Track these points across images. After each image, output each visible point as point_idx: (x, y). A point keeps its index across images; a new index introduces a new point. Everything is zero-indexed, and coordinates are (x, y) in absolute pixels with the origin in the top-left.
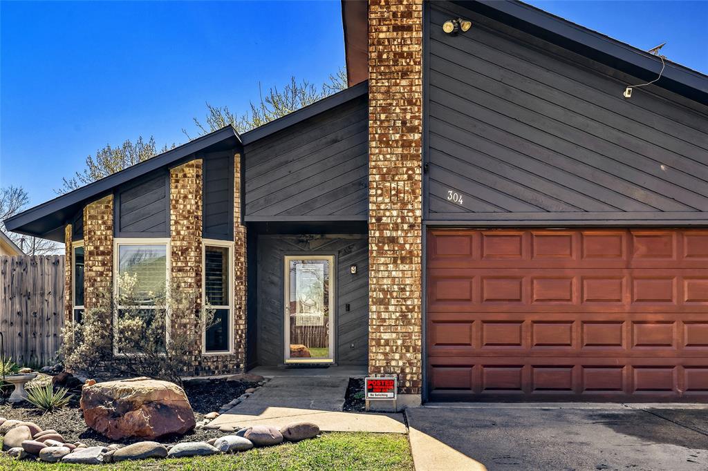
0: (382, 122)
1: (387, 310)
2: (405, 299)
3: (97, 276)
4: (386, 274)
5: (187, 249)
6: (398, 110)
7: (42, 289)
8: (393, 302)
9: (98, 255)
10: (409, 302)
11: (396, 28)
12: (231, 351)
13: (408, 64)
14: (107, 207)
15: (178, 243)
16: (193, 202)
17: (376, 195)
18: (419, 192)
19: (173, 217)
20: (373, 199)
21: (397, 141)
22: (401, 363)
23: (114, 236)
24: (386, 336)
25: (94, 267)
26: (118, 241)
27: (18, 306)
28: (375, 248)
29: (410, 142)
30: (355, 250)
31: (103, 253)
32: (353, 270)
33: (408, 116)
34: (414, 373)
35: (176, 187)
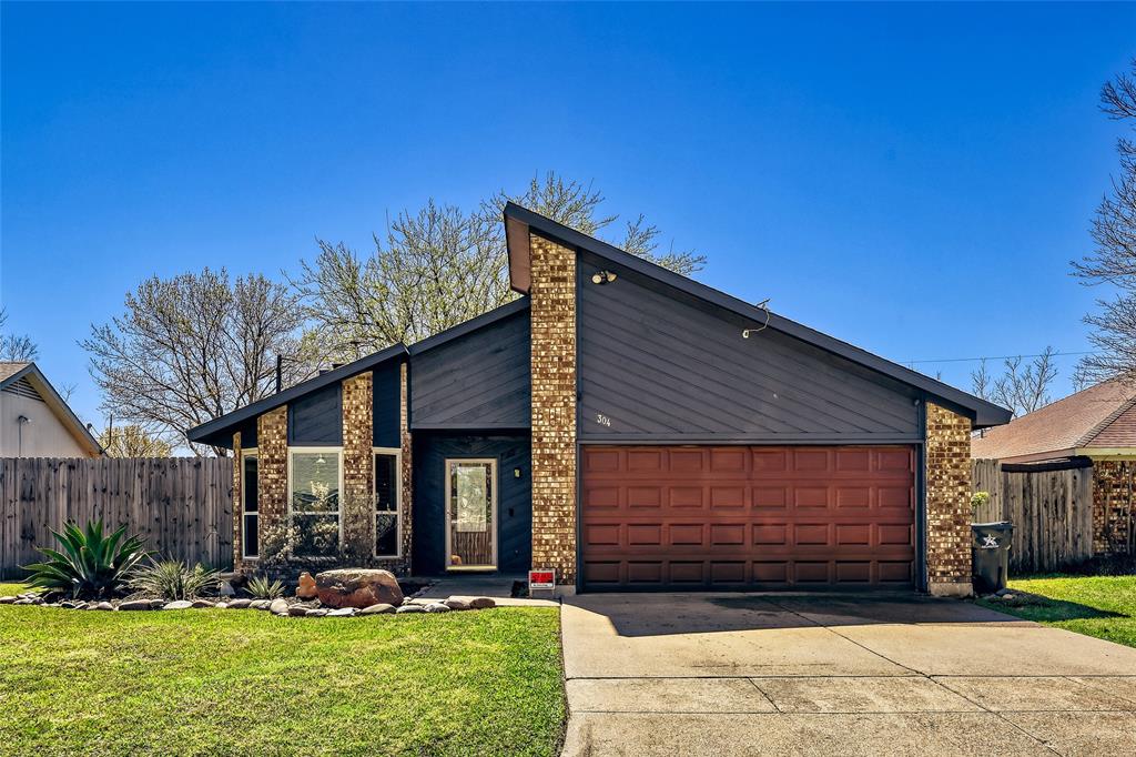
0: (542, 358)
1: (547, 515)
2: (562, 506)
3: (272, 483)
4: (546, 485)
5: (359, 458)
6: (555, 348)
7: (183, 494)
8: (552, 508)
9: (273, 463)
10: (565, 509)
11: (554, 280)
12: (399, 555)
13: (563, 309)
14: (281, 417)
15: (351, 452)
16: (365, 412)
17: (538, 420)
18: (573, 416)
19: (345, 427)
20: (534, 422)
21: (555, 374)
22: (559, 560)
23: (288, 445)
24: (546, 537)
25: (267, 475)
26: (293, 450)
27: (156, 512)
28: (537, 463)
29: (567, 375)
30: (518, 453)
31: (278, 461)
32: (517, 473)
33: (564, 353)
34: (569, 568)
35: (348, 398)
